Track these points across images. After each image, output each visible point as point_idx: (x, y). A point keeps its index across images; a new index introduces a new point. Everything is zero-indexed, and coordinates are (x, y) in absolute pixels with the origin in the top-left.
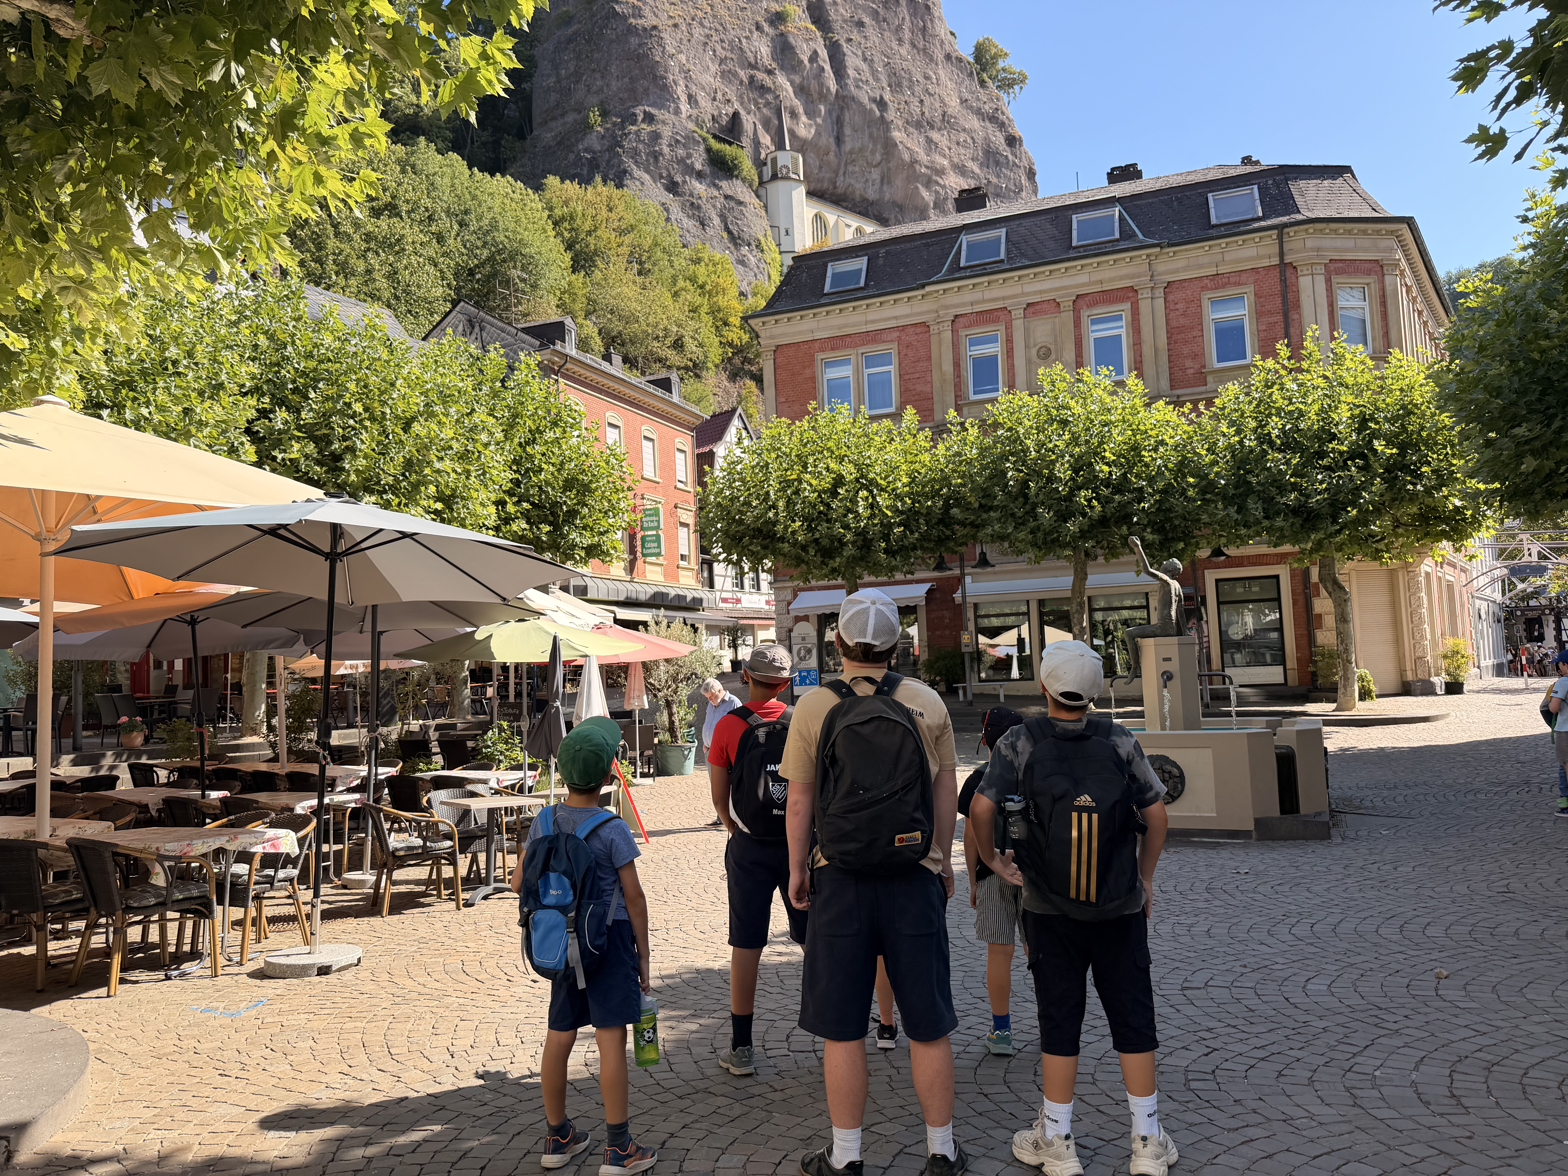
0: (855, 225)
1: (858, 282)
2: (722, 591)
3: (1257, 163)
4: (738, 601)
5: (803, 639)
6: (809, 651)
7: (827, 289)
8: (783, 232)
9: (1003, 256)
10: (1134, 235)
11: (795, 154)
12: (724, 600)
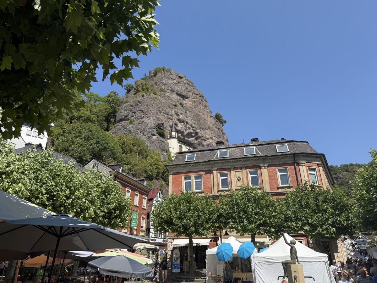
0: (188, 148)
1: (194, 159)
2: (151, 237)
3: (285, 140)
4: (155, 240)
5: (176, 255)
6: (177, 258)
7: (186, 160)
8: (172, 148)
9: (228, 156)
10: (259, 153)
11: (176, 133)
12: (152, 240)
